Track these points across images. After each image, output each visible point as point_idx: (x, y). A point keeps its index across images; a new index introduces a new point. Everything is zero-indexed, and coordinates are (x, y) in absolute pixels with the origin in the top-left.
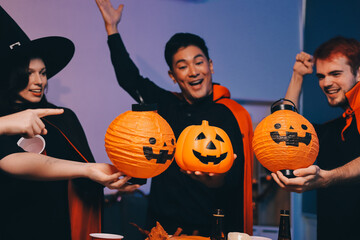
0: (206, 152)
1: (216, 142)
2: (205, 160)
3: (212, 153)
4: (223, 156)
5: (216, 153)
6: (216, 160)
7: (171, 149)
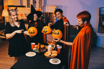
2: (44, 32)
7: (33, 32)
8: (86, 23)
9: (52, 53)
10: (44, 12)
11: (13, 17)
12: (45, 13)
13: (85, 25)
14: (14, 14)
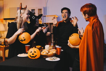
1: (34, 53)
6: (34, 57)
7: (23, 39)
9: (49, 52)
10: (44, 22)
12: (45, 24)
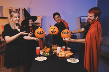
0: (52, 31)
1: (54, 29)
2: (52, 32)
3: (53, 31)
4: (55, 31)
5: (54, 31)
6: (54, 32)
8: (97, 18)
11: (15, 19)
13: (96, 21)
14: (17, 16)
